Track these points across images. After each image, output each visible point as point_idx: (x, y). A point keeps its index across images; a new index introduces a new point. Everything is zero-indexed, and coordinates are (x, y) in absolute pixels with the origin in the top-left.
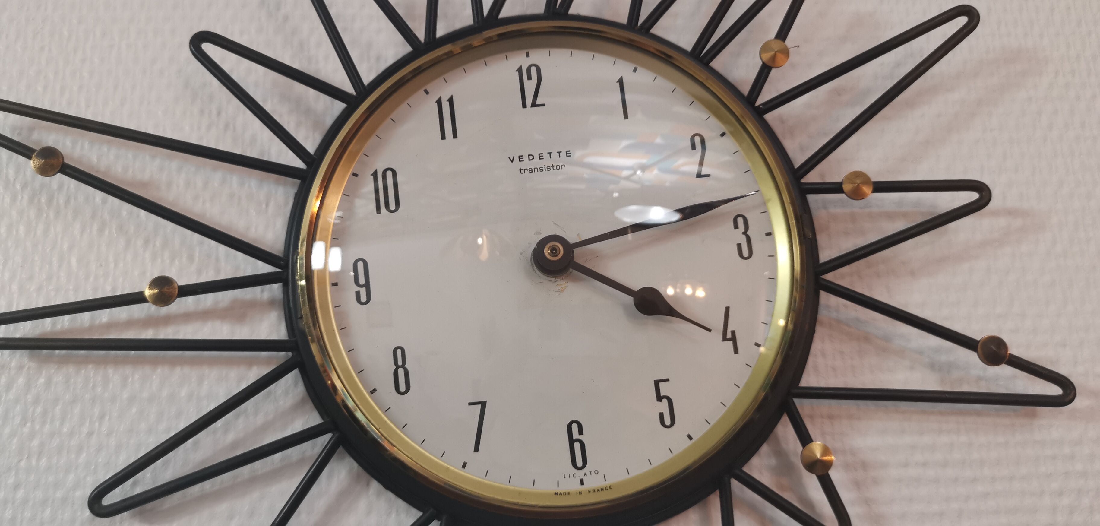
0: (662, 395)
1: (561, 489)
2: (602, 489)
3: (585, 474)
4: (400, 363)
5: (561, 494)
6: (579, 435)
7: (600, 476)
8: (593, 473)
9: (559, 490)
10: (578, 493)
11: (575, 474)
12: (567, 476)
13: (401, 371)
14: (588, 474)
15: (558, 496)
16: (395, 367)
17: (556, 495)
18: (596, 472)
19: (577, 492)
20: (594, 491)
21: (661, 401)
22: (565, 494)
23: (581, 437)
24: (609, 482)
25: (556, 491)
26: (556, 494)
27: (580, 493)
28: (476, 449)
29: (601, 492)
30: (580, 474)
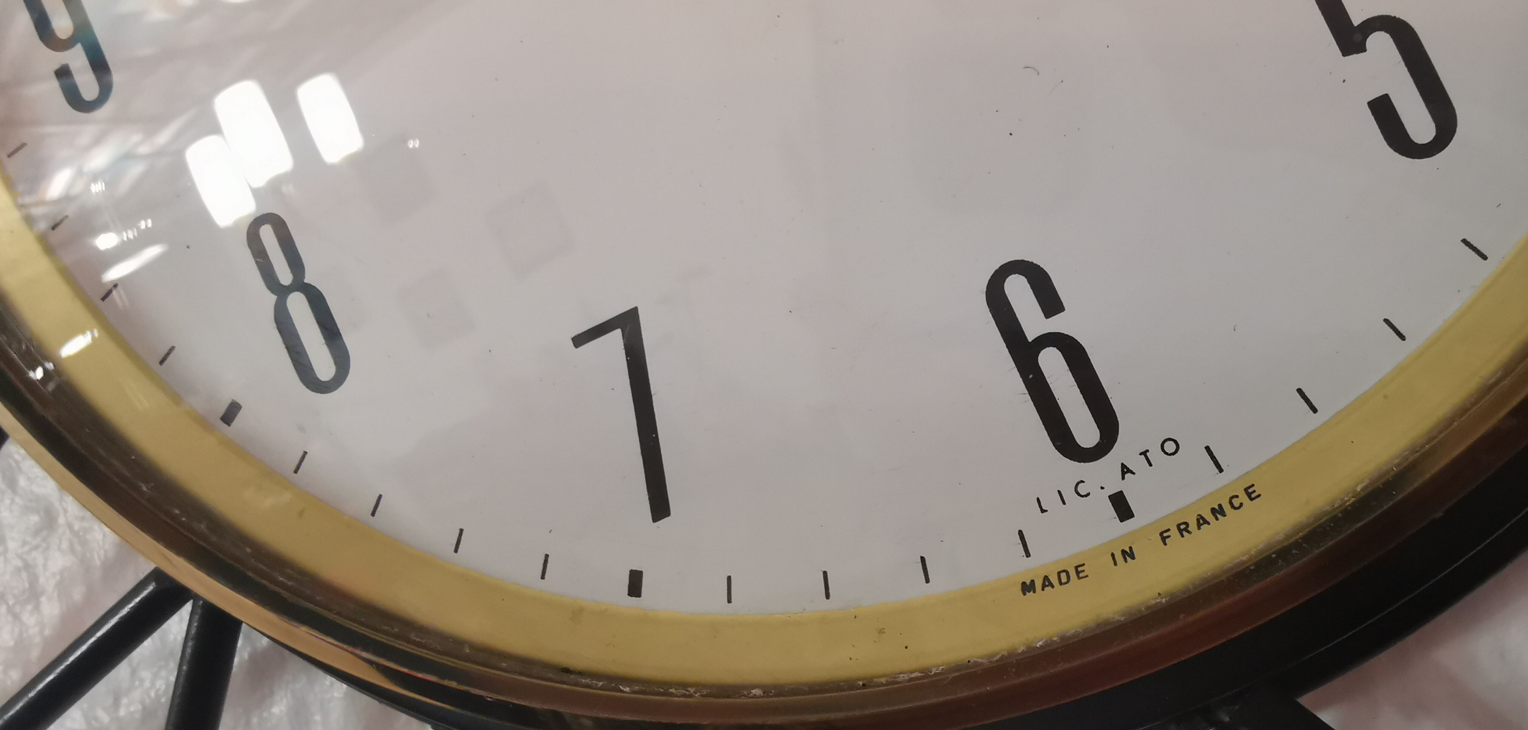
0: (1356, 21)
1: (1044, 562)
2: (1217, 512)
3: (1125, 470)
4: (285, 276)
5: (1047, 580)
6: (1047, 316)
7: (1192, 456)
8: (1155, 454)
9: (1034, 568)
10: (1118, 556)
11: (1082, 482)
12: (1051, 501)
13: (297, 305)
14: (1136, 463)
15: (1039, 596)
16: (273, 298)
17: (1030, 592)
18: (1170, 447)
19: (1112, 553)
20: (1183, 529)
21: (1364, 50)
22: (1064, 576)
23: (1056, 324)
24: (1237, 474)
25: (1026, 576)
26: (1027, 588)
27: (1128, 553)
28: (660, 506)
29: (1215, 524)
30: (1102, 473)
